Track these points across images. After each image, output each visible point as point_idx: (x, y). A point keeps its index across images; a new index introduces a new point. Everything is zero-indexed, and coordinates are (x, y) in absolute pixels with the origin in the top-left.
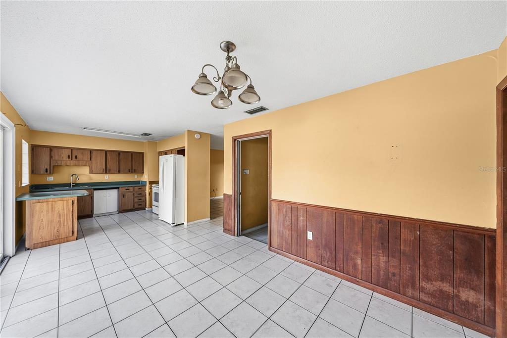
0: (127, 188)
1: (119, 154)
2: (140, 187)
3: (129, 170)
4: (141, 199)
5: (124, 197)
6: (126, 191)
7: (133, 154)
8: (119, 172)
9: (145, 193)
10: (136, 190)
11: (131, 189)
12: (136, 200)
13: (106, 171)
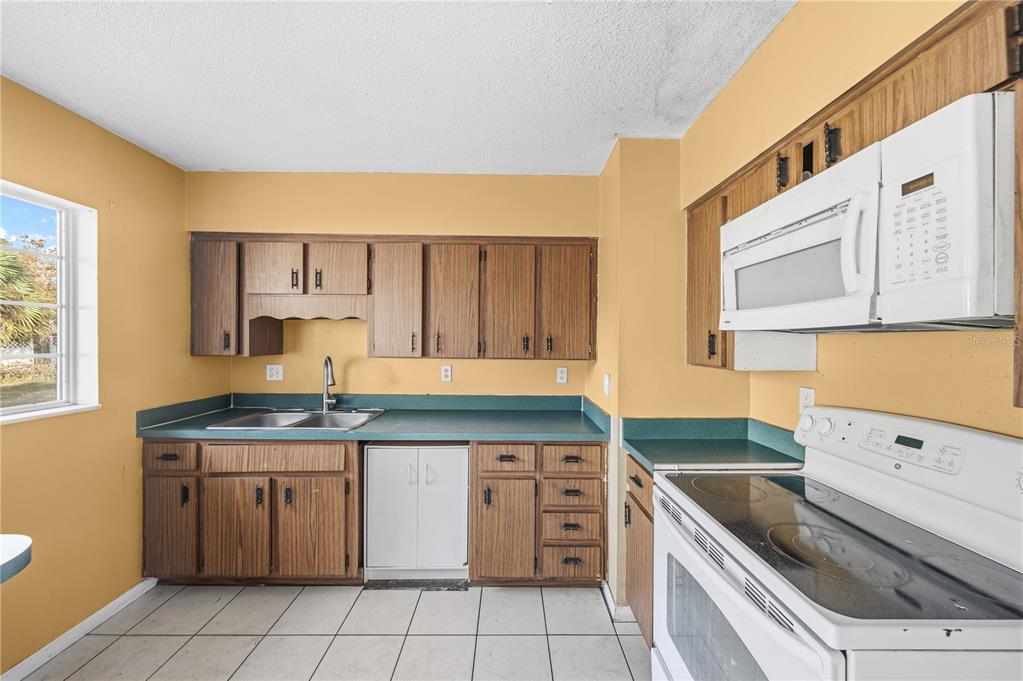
0: (503, 450)
1: (482, 256)
2: (573, 451)
3: (526, 340)
4: (575, 526)
5: (488, 501)
6: (499, 465)
7: (546, 251)
8: (481, 351)
9: (603, 486)
10: (549, 467)
11: (526, 454)
12: (551, 528)
13: (427, 344)
